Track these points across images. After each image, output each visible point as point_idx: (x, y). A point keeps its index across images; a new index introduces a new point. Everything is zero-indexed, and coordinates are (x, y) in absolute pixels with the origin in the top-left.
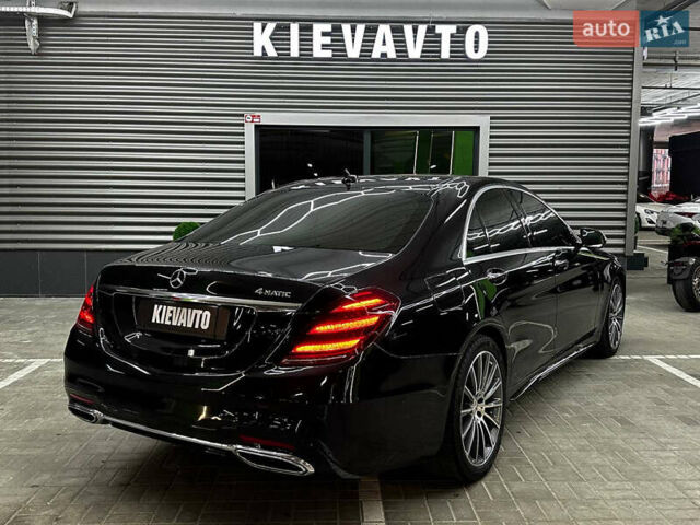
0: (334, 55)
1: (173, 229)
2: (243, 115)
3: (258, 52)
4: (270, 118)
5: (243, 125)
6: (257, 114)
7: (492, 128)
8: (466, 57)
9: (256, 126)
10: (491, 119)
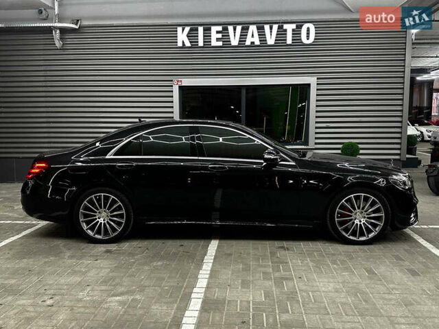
0: (223, 44)
2: (172, 81)
3: (180, 44)
4: (187, 82)
6: (180, 80)
7: (318, 84)
8: (302, 42)
9: (180, 87)
10: (318, 79)
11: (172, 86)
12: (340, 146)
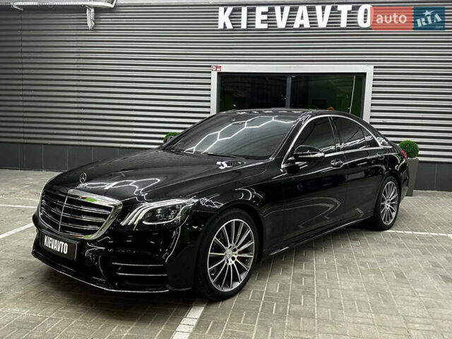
1: (164, 136)
2: (210, 66)
4: (227, 68)
5: (210, 72)
6: (219, 65)
7: (374, 74)
9: (218, 73)
10: (375, 67)
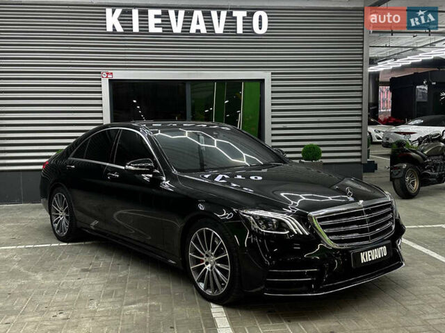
0: (163, 31)
2: (100, 73)
3: (109, 29)
4: (119, 75)
6: (110, 72)
7: (272, 80)
8: (254, 32)
9: (110, 81)
10: (272, 74)
11: (100, 79)
12: (301, 149)
